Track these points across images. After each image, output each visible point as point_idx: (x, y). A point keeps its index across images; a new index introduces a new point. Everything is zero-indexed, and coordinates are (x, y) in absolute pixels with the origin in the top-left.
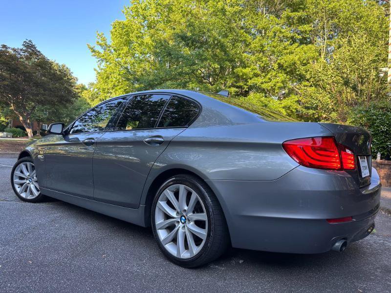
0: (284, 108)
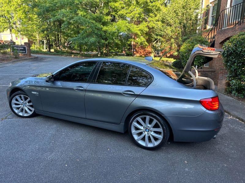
0: (139, 30)
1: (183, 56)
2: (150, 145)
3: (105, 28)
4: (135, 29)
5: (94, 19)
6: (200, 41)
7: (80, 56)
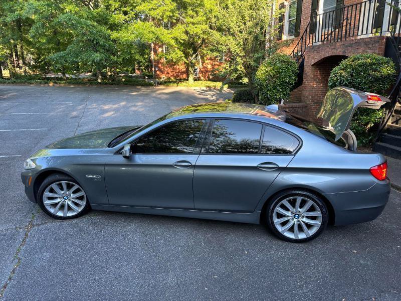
0: (173, 38)
1: (261, 85)
2: (302, 236)
3: (114, 35)
4: (167, 35)
5: (93, 18)
6: (285, 62)
7: (65, 83)
